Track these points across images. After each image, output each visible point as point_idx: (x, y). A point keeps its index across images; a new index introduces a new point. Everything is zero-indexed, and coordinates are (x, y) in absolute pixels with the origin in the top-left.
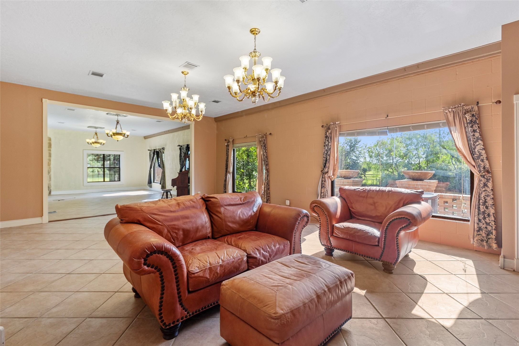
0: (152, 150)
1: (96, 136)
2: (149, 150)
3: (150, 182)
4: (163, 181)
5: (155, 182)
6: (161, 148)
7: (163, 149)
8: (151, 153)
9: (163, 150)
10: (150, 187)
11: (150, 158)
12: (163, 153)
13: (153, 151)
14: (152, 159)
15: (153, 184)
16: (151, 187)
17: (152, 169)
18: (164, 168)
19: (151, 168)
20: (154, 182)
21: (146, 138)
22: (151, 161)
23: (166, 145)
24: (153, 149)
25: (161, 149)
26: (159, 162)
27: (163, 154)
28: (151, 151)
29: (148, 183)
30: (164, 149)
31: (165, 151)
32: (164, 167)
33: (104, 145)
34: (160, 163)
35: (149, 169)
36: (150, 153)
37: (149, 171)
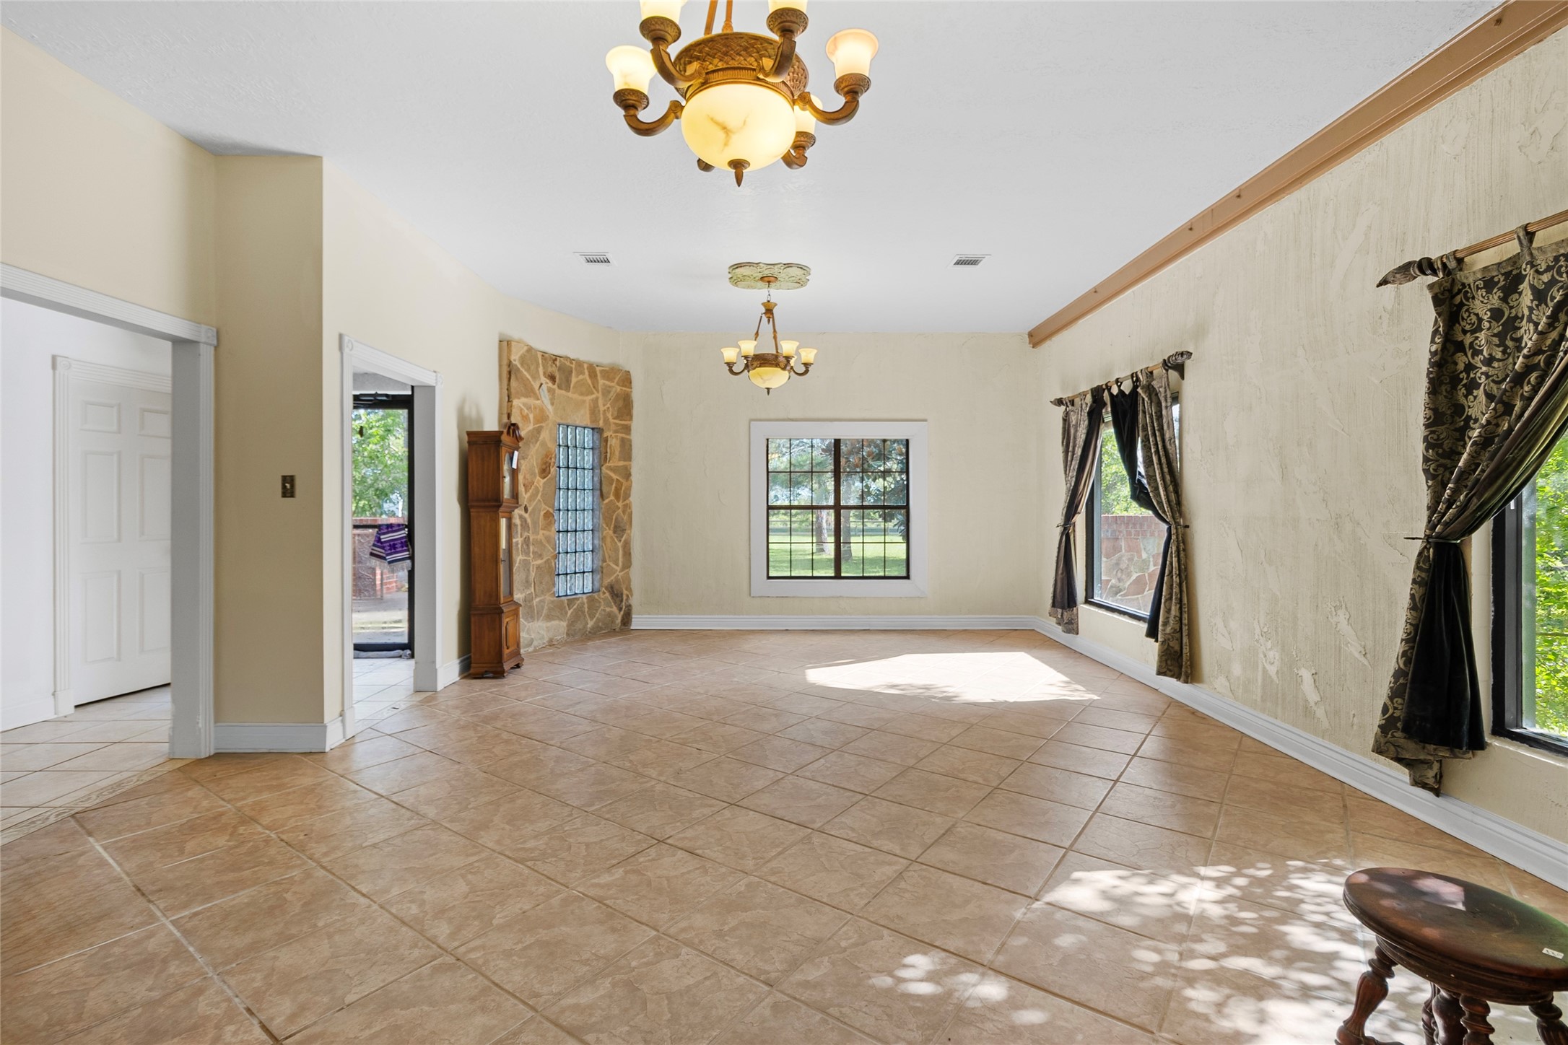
0: (1084, 394)
1: (766, 327)
2: (1059, 402)
3: (1065, 599)
4: (1174, 610)
5: (1097, 598)
6: (1154, 362)
7: (1176, 365)
8: (1073, 419)
9: (1173, 374)
10: (1068, 631)
11: (1066, 452)
12: (1176, 398)
13: (1089, 399)
14: (1079, 451)
15: (1083, 609)
16: (1071, 626)
17: (1080, 520)
18: (1181, 515)
19: (1071, 510)
20: (1087, 602)
21: (1037, 337)
22: (1075, 464)
23: (1200, 331)
24: (1086, 387)
25: (1159, 372)
26: (1141, 468)
27: (1176, 409)
28: (1072, 403)
29: (1054, 605)
30: (1180, 369)
31: (1192, 386)
32: (1179, 503)
33: (807, 371)
34: (1151, 477)
35: (1059, 518)
36: (1066, 420)
37: (1060, 530)
